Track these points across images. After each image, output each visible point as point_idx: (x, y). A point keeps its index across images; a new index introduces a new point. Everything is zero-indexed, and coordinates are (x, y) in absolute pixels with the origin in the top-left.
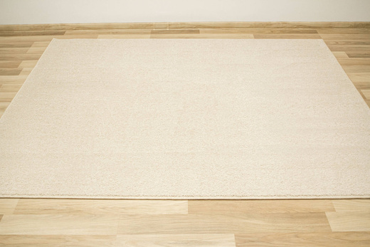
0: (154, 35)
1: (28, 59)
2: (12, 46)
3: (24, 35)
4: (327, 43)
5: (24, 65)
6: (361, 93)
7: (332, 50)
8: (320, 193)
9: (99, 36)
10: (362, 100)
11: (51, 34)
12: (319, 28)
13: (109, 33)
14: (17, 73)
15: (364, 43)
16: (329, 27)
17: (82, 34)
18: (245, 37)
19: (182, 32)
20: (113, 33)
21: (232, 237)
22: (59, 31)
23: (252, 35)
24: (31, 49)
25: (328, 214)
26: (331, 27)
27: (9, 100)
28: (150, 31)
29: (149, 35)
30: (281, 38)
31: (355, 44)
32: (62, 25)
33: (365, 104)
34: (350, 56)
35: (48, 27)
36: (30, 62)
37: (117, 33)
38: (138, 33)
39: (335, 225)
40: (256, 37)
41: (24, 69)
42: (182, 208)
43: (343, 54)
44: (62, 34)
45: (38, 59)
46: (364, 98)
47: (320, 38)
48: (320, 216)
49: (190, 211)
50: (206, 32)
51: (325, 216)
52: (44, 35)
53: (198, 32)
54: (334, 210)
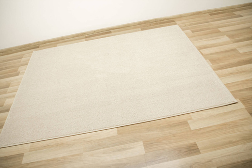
0: (87, 39)
1: (22, 65)
2: (12, 60)
3: (18, 52)
4: (180, 27)
5: (20, 69)
6: (200, 52)
7: (183, 30)
8: (184, 111)
9: (58, 45)
10: (201, 56)
11: (32, 49)
12: (175, 18)
13: (63, 42)
14: (17, 74)
15: (199, 23)
16: (180, 17)
17: (49, 45)
18: (136, 31)
19: (102, 34)
20: (65, 42)
21: (141, 143)
22: (36, 46)
23: (140, 29)
24: (23, 60)
25: (189, 121)
26: (181, 17)
27: (16, 91)
28: (84, 36)
29: (84, 39)
30: (156, 27)
31: (195, 24)
32: (37, 42)
33: (203, 58)
34: (193, 32)
35: (29, 45)
36: (24, 67)
37: (67, 41)
38: (79, 39)
39: (193, 127)
40: (142, 30)
41: (21, 71)
42: (114, 132)
43: (189, 31)
44: (38, 47)
45: (27, 64)
46: (202, 54)
47: (176, 24)
48: (185, 123)
49: (119, 134)
50: (115, 32)
51: (188, 123)
52: (28, 50)
53: (111, 32)
54: (191, 119)
